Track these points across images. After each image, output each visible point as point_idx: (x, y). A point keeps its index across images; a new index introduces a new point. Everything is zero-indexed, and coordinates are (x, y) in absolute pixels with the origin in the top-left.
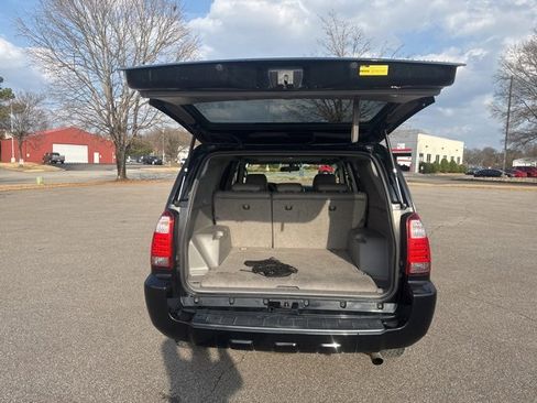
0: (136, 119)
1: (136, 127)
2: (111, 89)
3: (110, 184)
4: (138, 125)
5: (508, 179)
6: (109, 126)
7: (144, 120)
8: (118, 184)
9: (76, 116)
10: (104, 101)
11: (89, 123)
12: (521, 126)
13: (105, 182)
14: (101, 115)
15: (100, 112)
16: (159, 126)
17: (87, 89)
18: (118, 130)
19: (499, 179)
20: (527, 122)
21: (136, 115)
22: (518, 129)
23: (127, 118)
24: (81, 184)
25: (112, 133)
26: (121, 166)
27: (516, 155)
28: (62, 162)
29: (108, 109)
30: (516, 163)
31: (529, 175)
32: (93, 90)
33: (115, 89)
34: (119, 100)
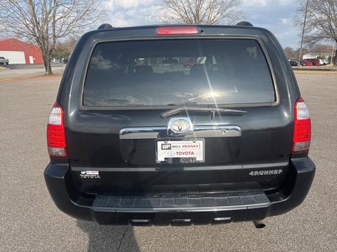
0: (54, 30)
1: (55, 36)
2: (34, 8)
3: (41, 78)
4: (56, 34)
5: (301, 67)
6: (35, 35)
7: (60, 31)
8: (46, 78)
9: (10, 29)
10: (29, 17)
11: (20, 34)
12: (312, 32)
13: (37, 77)
14: (28, 28)
15: (27, 25)
16: (72, 35)
17: (15, 8)
18: (42, 39)
19: (296, 67)
20: (316, 29)
21: (54, 27)
22: (310, 34)
23: (47, 30)
24: (19, 78)
25: (38, 41)
26: (47, 65)
27: (305, 51)
28: (7, 64)
29: (33, 24)
30: (305, 57)
31: (314, 64)
32: (20, 9)
33: (36, 7)
34: (40, 16)
